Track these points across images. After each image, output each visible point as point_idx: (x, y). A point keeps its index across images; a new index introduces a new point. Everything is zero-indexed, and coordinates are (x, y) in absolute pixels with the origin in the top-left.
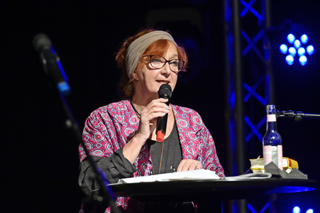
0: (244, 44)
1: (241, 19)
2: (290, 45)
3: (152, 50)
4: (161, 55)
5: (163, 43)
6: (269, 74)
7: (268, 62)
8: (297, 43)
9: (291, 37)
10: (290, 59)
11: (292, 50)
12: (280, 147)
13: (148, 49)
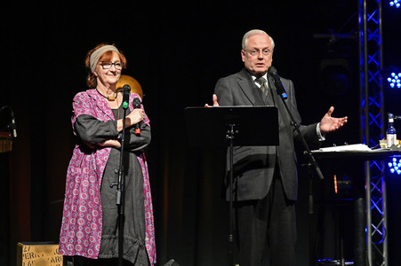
0: (369, 77)
1: (368, 65)
2: (393, 78)
3: (104, 58)
4: (109, 60)
5: (110, 53)
6: (382, 93)
7: (381, 86)
8: (396, 77)
9: (393, 74)
10: (392, 85)
11: (394, 81)
12: (395, 135)
13: (101, 58)
